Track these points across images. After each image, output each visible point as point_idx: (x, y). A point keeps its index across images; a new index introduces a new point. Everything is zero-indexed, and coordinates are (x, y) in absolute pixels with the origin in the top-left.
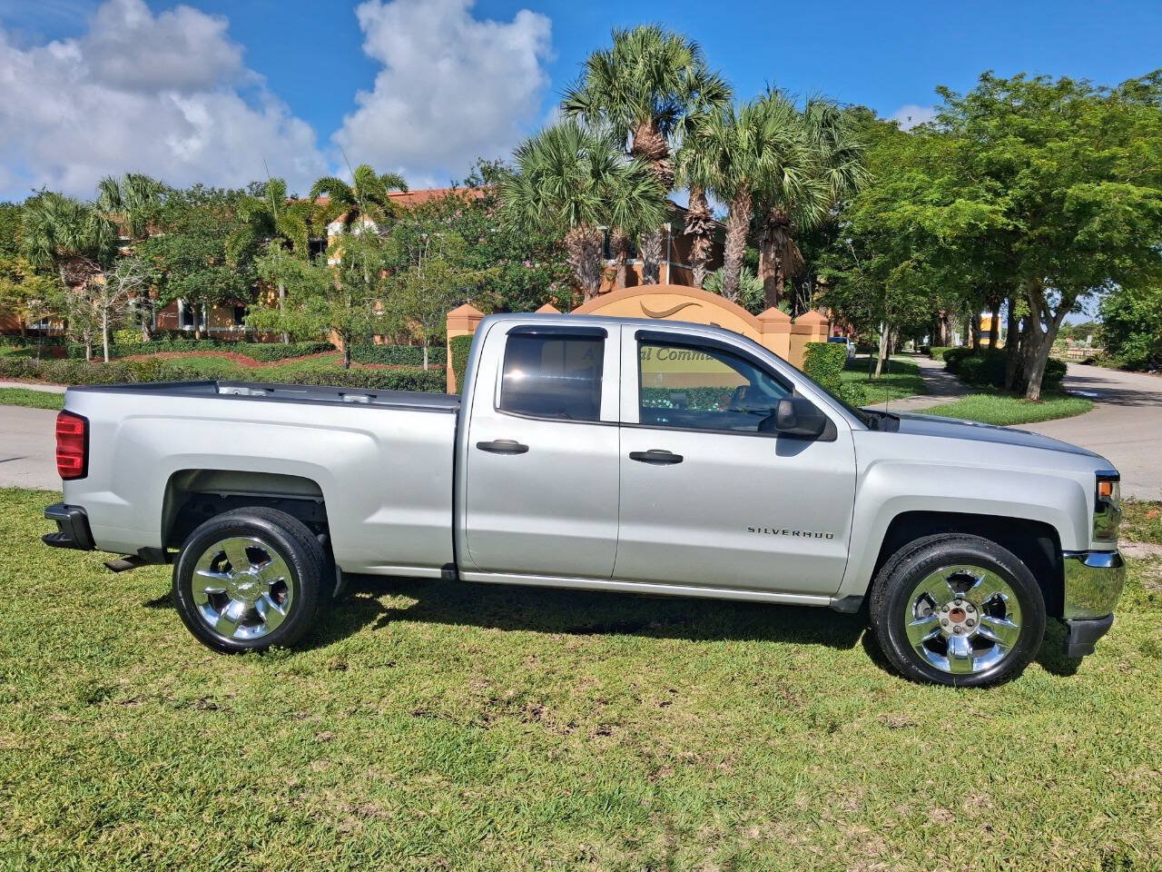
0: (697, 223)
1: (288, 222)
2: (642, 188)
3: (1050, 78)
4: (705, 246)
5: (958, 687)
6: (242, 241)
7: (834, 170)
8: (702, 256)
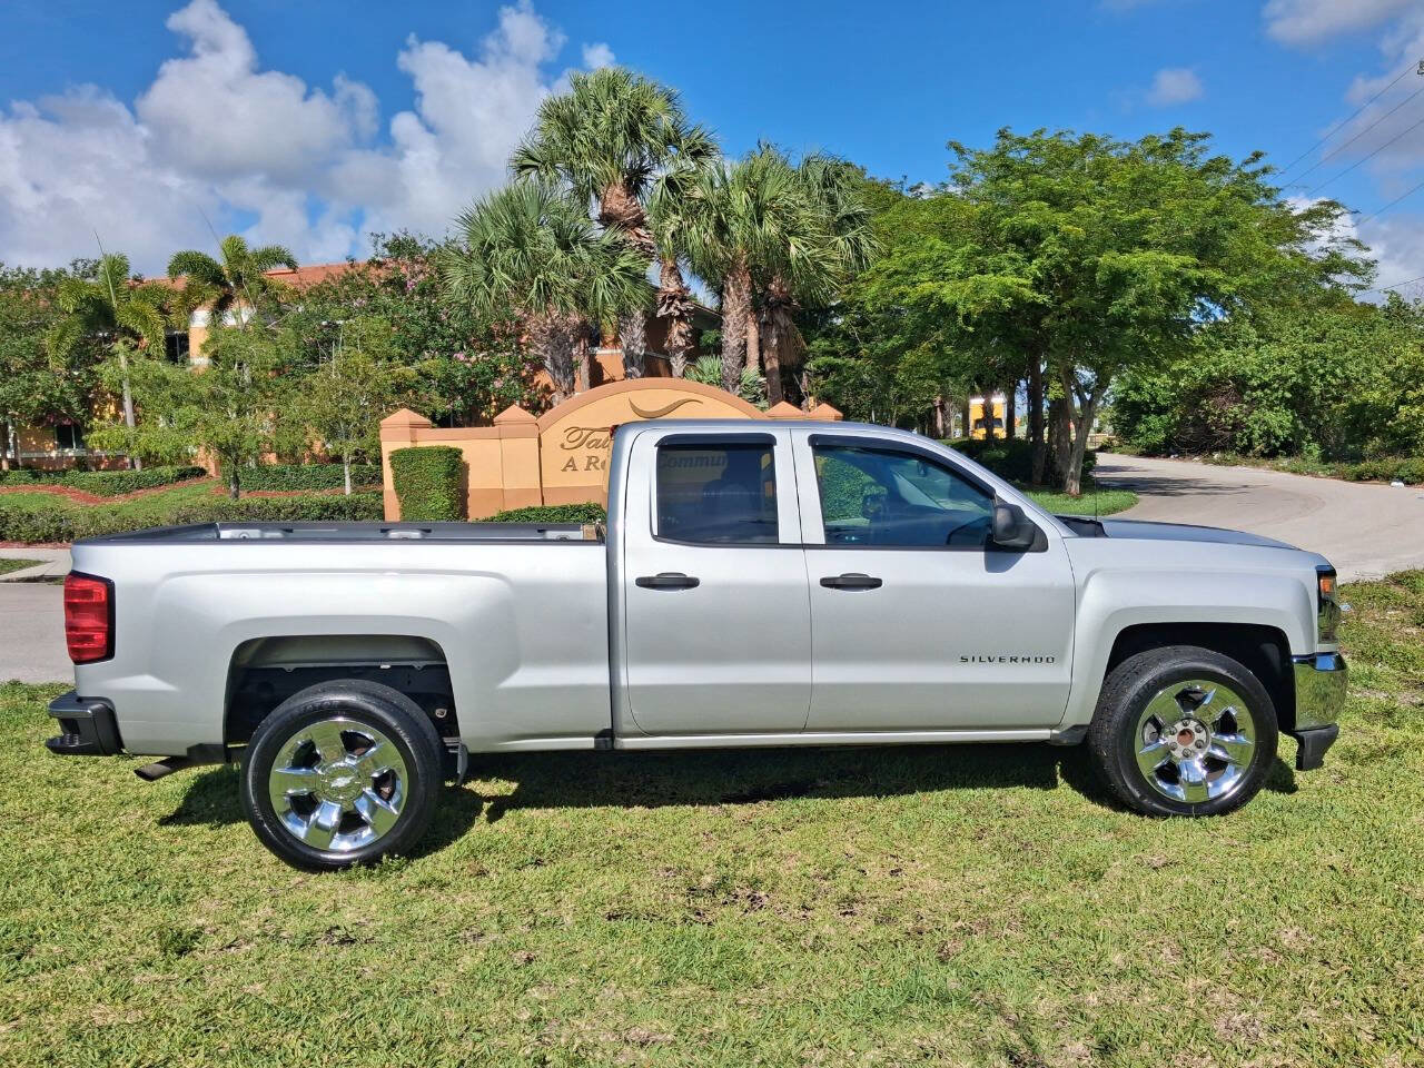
0: (672, 303)
1: (132, 310)
2: (623, 262)
3: (1073, 133)
4: (683, 331)
5: (1197, 817)
6: (69, 340)
7: (840, 238)
8: (681, 342)
